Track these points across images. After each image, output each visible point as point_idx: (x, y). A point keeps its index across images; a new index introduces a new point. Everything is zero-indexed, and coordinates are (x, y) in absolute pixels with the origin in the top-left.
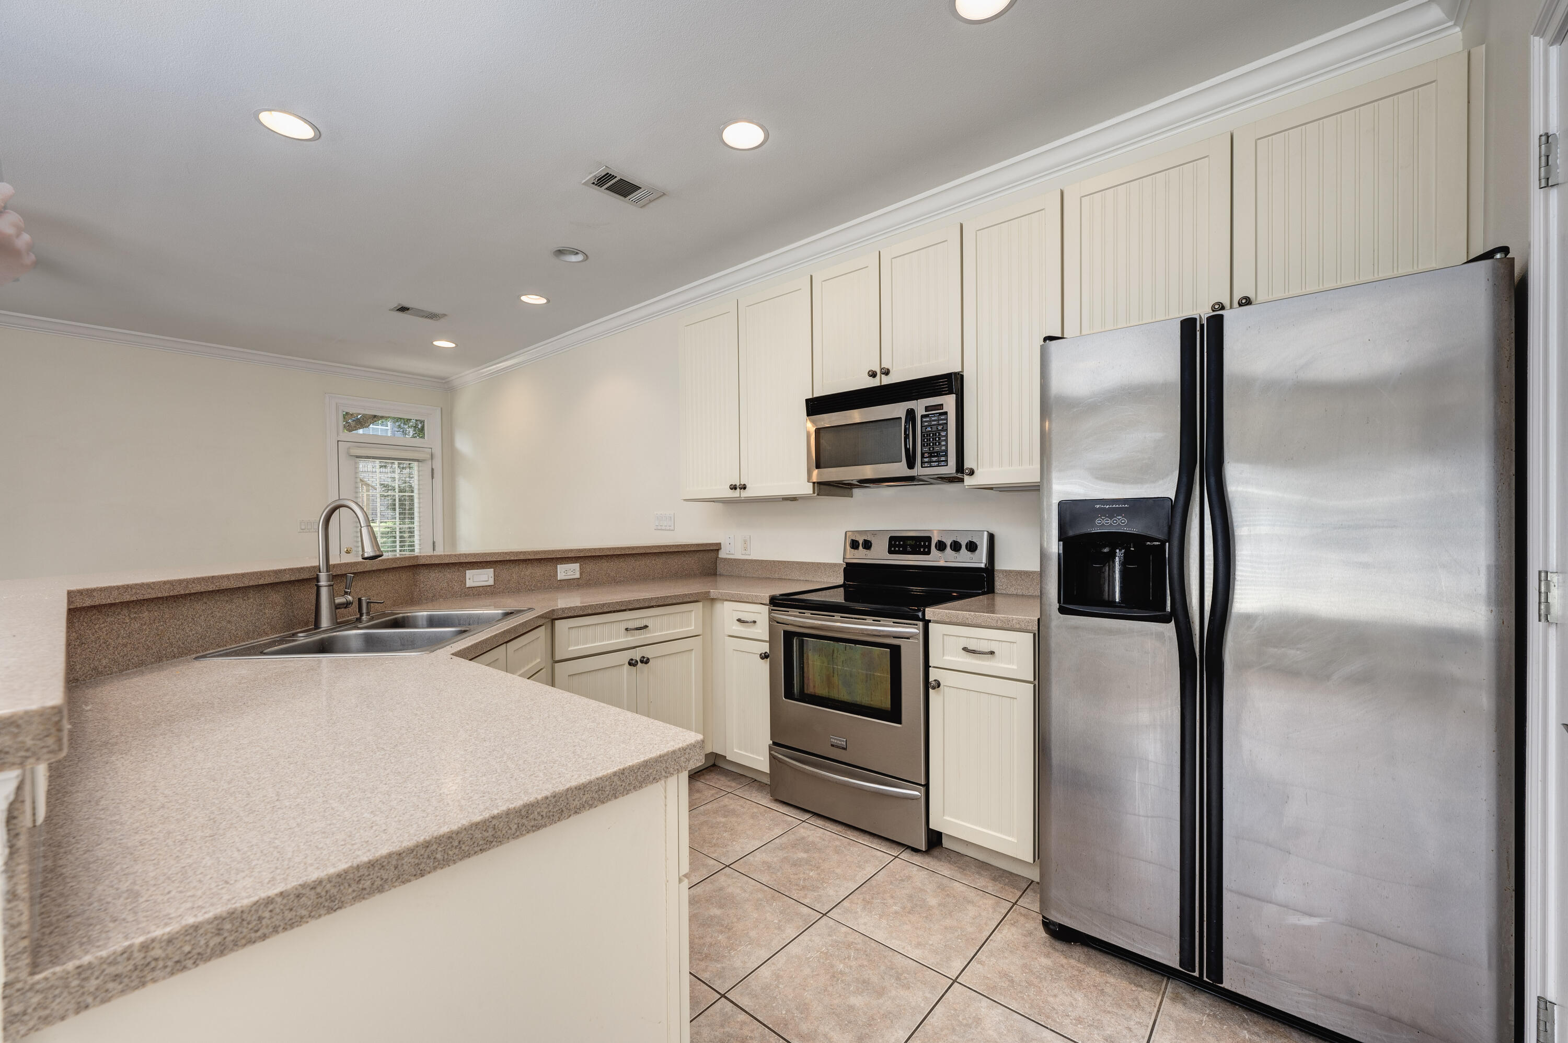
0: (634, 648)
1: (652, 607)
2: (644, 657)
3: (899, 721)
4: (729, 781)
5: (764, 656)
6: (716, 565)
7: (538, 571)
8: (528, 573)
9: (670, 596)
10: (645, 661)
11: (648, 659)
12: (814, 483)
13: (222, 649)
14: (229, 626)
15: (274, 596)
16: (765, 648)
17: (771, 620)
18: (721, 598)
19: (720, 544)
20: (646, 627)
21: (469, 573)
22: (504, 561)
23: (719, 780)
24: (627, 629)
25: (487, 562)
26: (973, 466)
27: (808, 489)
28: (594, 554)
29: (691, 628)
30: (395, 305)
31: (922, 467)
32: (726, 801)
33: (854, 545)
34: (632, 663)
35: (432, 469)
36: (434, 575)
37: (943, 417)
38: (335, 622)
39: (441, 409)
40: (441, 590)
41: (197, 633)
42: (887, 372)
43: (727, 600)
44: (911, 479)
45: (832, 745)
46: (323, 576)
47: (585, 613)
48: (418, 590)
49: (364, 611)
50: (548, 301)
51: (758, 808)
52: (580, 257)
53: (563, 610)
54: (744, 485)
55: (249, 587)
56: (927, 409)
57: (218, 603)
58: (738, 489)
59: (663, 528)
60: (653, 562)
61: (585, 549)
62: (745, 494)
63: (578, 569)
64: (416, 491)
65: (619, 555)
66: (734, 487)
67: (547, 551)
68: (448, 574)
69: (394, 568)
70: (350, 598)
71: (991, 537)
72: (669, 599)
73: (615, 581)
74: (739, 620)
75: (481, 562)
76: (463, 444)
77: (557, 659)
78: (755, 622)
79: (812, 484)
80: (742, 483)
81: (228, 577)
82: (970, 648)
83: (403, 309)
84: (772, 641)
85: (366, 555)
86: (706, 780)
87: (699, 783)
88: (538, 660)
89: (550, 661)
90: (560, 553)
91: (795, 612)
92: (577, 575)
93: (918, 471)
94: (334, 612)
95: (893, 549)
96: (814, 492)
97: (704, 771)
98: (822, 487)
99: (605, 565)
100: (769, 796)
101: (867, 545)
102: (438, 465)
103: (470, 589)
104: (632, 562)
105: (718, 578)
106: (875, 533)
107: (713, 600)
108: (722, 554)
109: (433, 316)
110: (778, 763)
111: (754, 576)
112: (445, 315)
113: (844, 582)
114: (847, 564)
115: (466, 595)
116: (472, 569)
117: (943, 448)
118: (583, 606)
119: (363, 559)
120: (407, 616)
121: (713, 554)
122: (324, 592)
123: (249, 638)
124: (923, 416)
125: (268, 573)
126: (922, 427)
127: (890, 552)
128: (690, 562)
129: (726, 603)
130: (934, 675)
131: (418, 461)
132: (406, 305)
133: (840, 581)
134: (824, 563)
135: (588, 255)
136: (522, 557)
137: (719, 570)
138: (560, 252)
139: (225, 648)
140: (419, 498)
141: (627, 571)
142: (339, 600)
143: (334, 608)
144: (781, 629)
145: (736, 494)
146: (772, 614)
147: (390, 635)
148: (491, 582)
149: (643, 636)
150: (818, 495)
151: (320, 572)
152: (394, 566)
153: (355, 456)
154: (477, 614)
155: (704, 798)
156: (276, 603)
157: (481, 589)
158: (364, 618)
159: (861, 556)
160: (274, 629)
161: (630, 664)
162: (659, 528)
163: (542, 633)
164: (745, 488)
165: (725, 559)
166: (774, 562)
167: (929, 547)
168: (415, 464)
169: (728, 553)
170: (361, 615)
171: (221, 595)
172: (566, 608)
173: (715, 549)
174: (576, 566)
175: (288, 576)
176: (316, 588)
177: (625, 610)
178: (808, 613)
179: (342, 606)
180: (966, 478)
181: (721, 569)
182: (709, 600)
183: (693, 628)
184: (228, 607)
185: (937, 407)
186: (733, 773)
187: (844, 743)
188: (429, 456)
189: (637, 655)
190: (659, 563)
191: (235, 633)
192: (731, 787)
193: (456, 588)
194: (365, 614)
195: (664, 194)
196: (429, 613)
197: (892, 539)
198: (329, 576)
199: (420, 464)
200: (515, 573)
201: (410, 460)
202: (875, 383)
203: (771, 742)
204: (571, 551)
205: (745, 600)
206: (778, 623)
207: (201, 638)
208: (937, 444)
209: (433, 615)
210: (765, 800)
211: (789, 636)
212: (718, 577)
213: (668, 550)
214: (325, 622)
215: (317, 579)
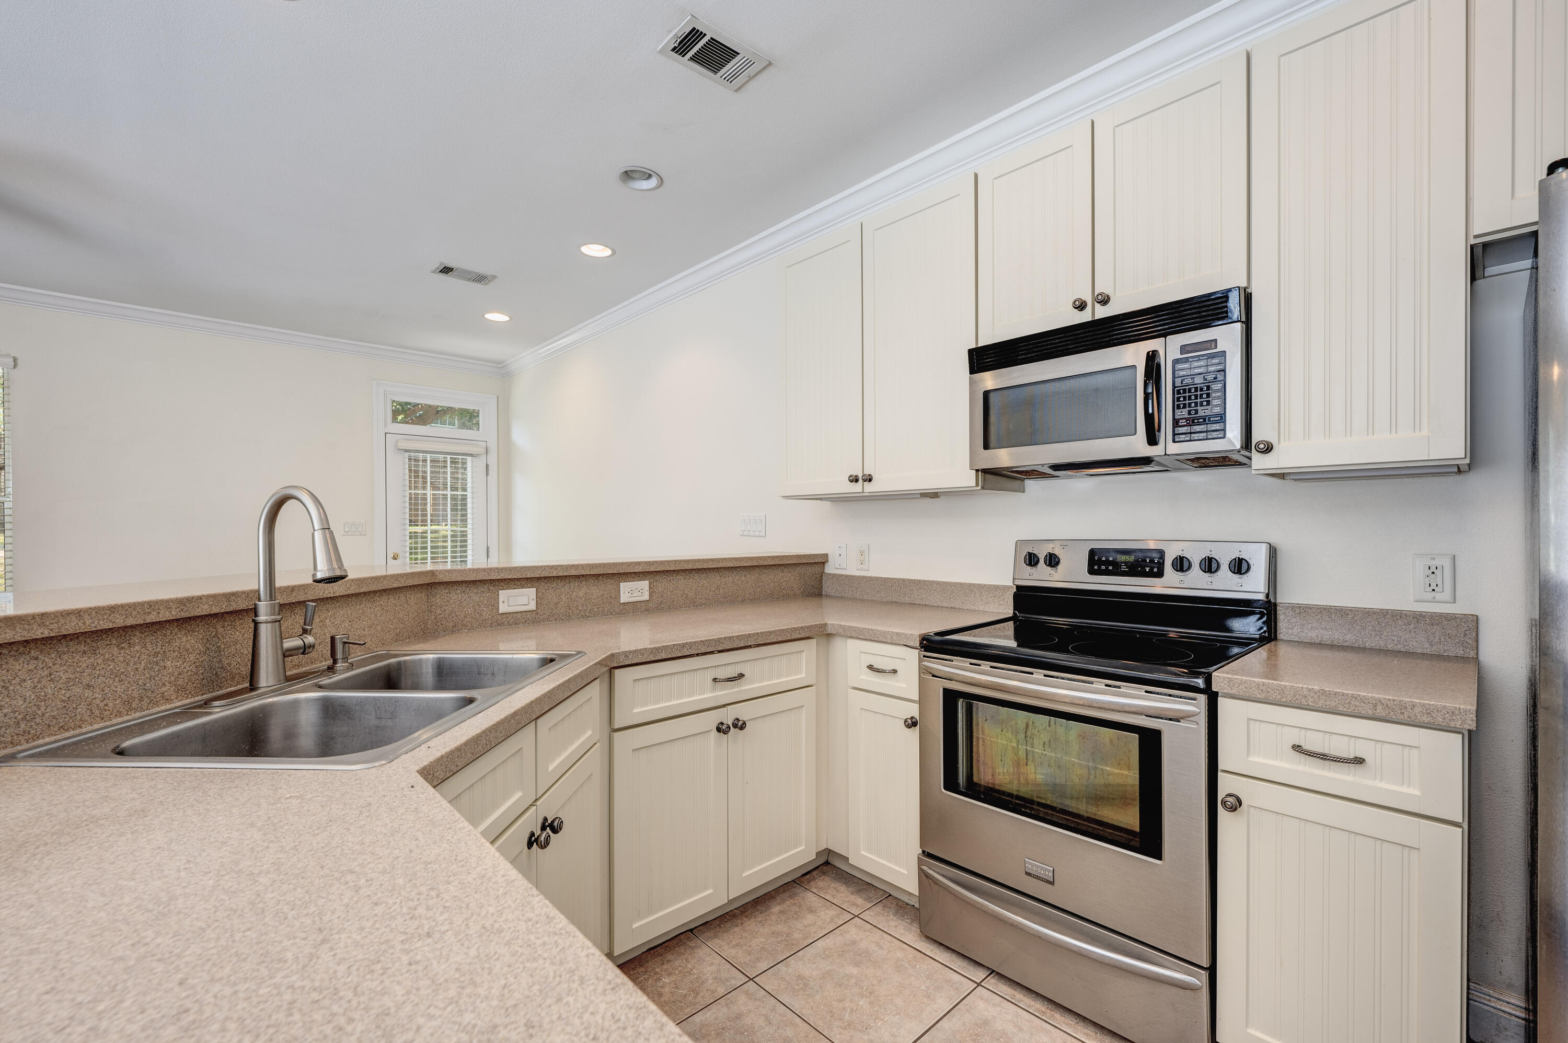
0: (724, 706)
1: (750, 647)
2: (738, 720)
3: (1158, 855)
4: (852, 894)
5: (912, 723)
6: (821, 583)
7: (595, 591)
8: (581, 594)
9: (774, 632)
10: (739, 725)
11: (744, 723)
12: (977, 471)
13: (72, 733)
14: (88, 693)
15: (184, 639)
16: (913, 711)
17: (923, 670)
18: (843, 633)
19: (826, 555)
20: (741, 676)
21: (503, 594)
22: (550, 577)
23: (838, 891)
24: (715, 680)
25: (527, 579)
26: (1272, 439)
27: (968, 479)
28: (668, 568)
29: (801, 676)
30: (436, 264)
31: (1174, 441)
32: (853, 932)
33: (1032, 560)
34: (721, 729)
35: (487, 466)
36: (456, 596)
37: (1216, 361)
38: (282, 677)
39: (498, 397)
40: (465, 617)
41: (15, 712)
42: (1105, 301)
43: (851, 637)
44: (1147, 461)
45: (1027, 873)
46: (263, 607)
47: (657, 658)
48: (433, 617)
49: (339, 655)
50: (614, 253)
51: (904, 949)
52: (653, 182)
53: (626, 654)
54: (869, 475)
55: (132, 627)
56: (1184, 349)
57: (65, 657)
58: (861, 481)
59: (752, 533)
60: (743, 578)
61: (656, 562)
62: (869, 488)
63: (647, 588)
64: (469, 490)
65: (700, 569)
66: (855, 480)
67: (607, 564)
68: (476, 596)
69: (395, 589)
70: (310, 639)
71: (1273, 553)
72: (772, 636)
73: (695, 604)
74: (870, 667)
75: (519, 580)
76: (520, 436)
77: (617, 725)
78: (895, 671)
79: (975, 472)
80: (867, 473)
81: (79, 613)
82: (1307, 746)
83: (446, 270)
84: (922, 702)
85: (319, 576)
86: (820, 889)
87: (809, 895)
88: (589, 733)
89: (607, 729)
90: (624, 567)
91: (965, 662)
92: (646, 597)
93: (1167, 447)
94: (281, 663)
95: (1096, 567)
96: (977, 485)
97: (814, 873)
98: (988, 476)
99: (682, 582)
100: (915, 929)
101: (1053, 561)
102: (493, 459)
103: (505, 616)
104: (715, 579)
105: (825, 601)
106: (1066, 543)
107: (829, 636)
108: (830, 569)
109: (480, 279)
110: (933, 885)
111: (874, 599)
112: (494, 277)
113: (1014, 613)
114: (1018, 587)
115: (499, 625)
116: (507, 589)
117: (1217, 410)
118: (655, 648)
119: (314, 581)
120: (405, 661)
121: (817, 569)
122: (264, 630)
123: (131, 709)
124: (1176, 362)
125: (166, 604)
126: (1174, 377)
127: (1091, 571)
128: (790, 579)
129: (850, 641)
130: (1226, 784)
131: (471, 455)
132: (450, 265)
133: (1009, 611)
134: (980, 585)
135: (664, 178)
136: (574, 573)
137: (825, 590)
138: (628, 175)
139: (78, 731)
140: (473, 498)
141: (710, 591)
142: (288, 644)
143: (280, 657)
144: (938, 687)
145: (857, 488)
146: (924, 663)
147: (361, 702)
148: (532, 606)
149: (736, 690)
150: (982, 488)
151: (260, 600)
152: (395, 585)
153: (403, 450)
154: (503, 659)
155: (819, 923)
156: (187, 650)
157: (519, 616)
158: (340, 665)
159: (1043, 577)
160: (181, 690)
161: (719, 730)
162: (746, 533)
163: (595, 691)
164: (870, 480)
165: (834, 575)
166: (903, 580)
167: (1161, 565)
168: (469, 459)
169: (838, 567)
170: (335, 661)
171: (71, 643)
172: (630, 652)
173: (819, 562)
174: (644, 584)
175: (206, 607)
176: (252, 625)
177: (712, 653)
178: (986, 665)
179: (296, 652)
180: (1256, 457)
181: (827, 587)
182: (823, 634)
183: (803, 675)
184: (85, 661)
185: (1206, 345)
186: (856, 880)
187: (1051, 874)
188: (483, 450)
189: (728, 715)
190: (748, 581)
191: (102, 705)
192: (857, 906)
193: (486, 615)
194: (340, 661)
195: (770, 64)
196: (436, 656)
197: (1092, 553)
198: (273, 606)
199: (474, 459)
200: (565, 592)
201: (463, 454)
202: (1085, 317)
203: (920, 851)
204: (639, 563)
205: (881, 639)
206: (934, 676)
207: (24, 718)
208: (1205, 403)
209: (444, 659)
210: (911, 936)
211: (951, 697)
212: (823, 598)
213: (762, 563)
214: (266, 677)
215: (255, 611)
